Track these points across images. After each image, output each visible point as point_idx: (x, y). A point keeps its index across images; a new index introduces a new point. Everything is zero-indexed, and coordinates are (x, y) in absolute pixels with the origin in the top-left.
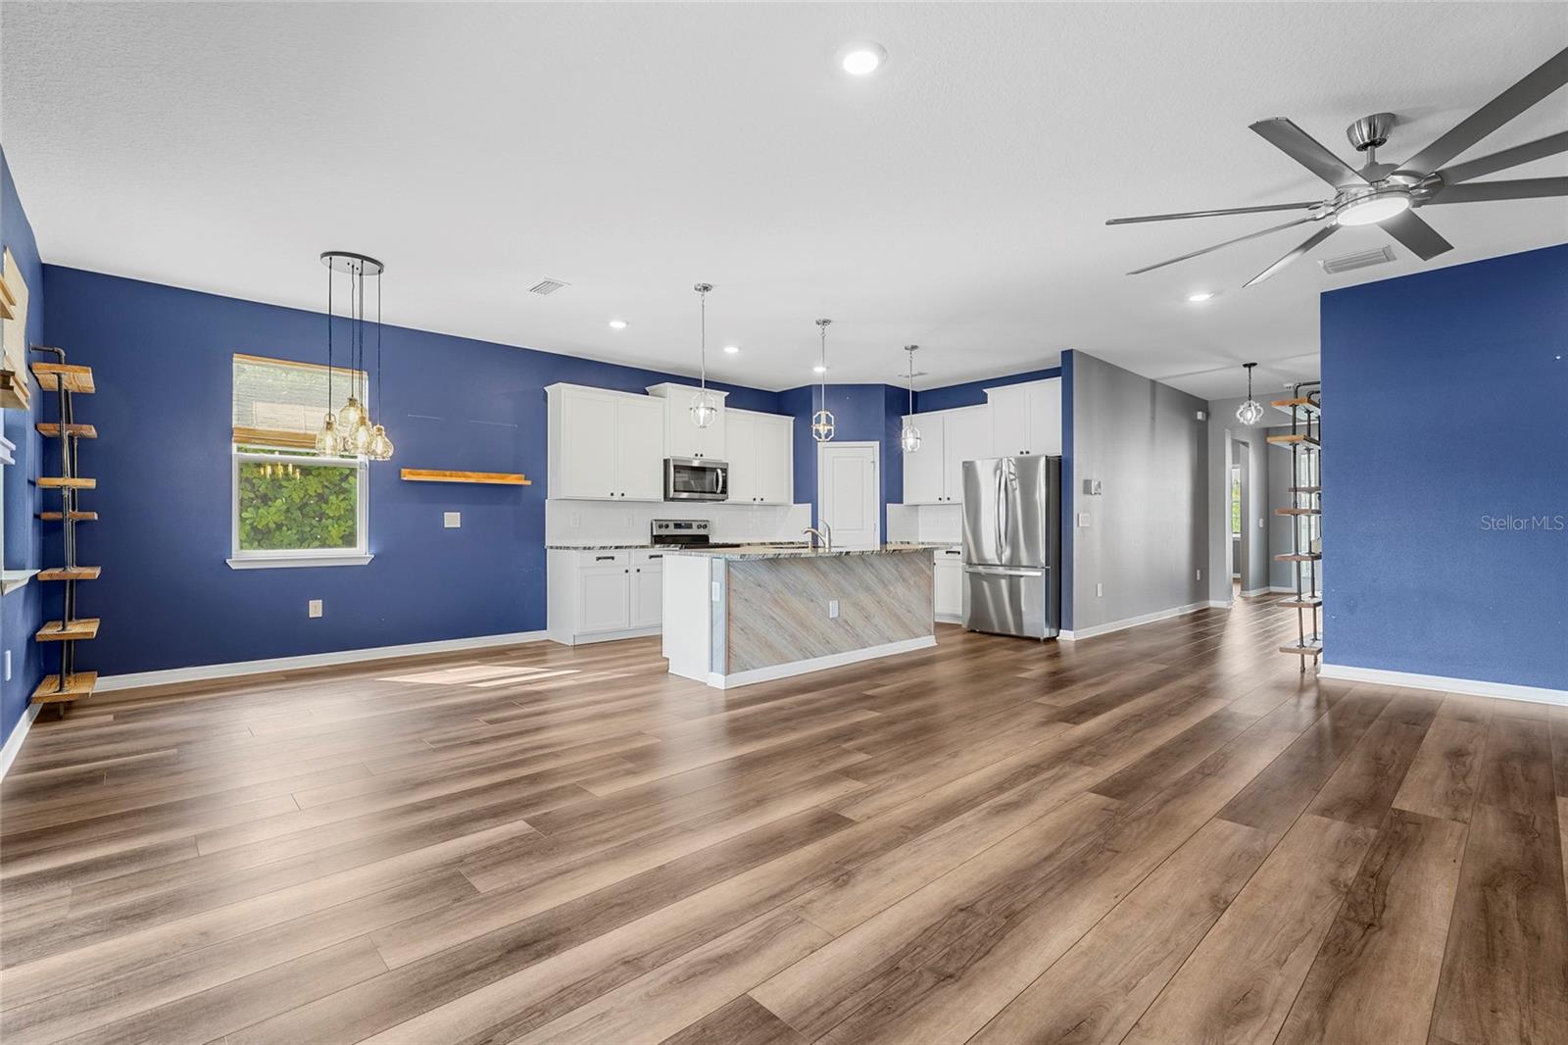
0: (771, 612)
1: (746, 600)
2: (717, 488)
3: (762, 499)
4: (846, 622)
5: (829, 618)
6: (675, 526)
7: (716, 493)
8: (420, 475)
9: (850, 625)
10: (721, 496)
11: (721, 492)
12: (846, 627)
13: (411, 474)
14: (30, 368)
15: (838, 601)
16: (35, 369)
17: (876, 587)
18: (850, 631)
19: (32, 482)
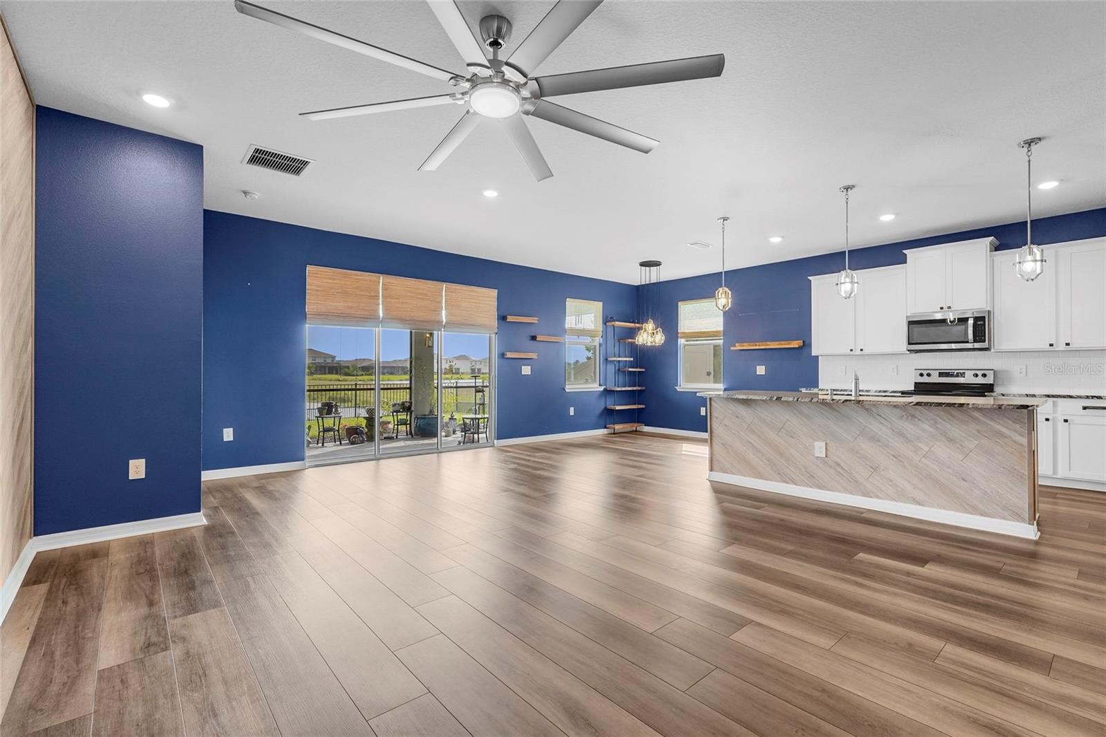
0: (748, 439)
1: (726, 425)
2: (969, 338)
3: (1068, 344)
4: (839, 465)
5: (813, 456)
6: (941, 375)
7: (968, 342)
8: (743, 346)
9: (844, 470)
10: (977, 345)
11: (975, 341)
12: (839, 470)
13: (740, 346)
14: (605, 324)
15: (826, 444)
16: (607, 324)
17: (891, 440)
18: (845, 475)
19: (606, 359)
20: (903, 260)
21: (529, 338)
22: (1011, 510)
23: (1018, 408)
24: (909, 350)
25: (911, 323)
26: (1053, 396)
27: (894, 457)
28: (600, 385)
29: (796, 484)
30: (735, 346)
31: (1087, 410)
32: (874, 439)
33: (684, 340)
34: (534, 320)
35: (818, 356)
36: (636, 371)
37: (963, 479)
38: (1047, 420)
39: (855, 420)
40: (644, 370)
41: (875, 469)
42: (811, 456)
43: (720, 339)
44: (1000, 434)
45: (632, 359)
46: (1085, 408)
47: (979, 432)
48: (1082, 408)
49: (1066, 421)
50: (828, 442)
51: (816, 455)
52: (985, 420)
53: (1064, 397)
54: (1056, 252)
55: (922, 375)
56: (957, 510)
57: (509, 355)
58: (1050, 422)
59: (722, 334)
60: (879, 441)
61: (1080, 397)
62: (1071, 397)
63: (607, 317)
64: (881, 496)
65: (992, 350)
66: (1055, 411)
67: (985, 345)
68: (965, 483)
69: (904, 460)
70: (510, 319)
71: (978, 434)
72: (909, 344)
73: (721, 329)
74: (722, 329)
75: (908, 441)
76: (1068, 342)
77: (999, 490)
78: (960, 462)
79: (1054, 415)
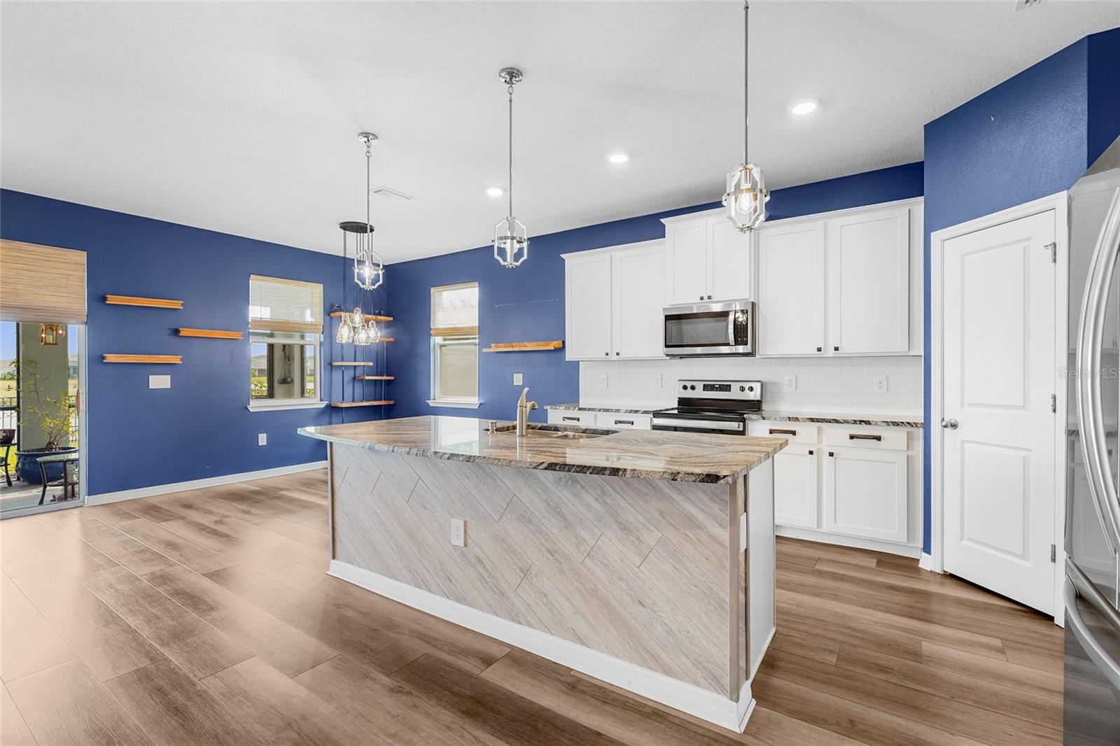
2: (730, 339)
3: (836, 349)
4: (480, 561)
5: (450, 543)
6: (706, 388)
7: (728, 344)
8: (500, 347)
9: (488, 570)
10: (741, 349)
11: (737, 343)
12: (481, 570)
13: (496, 347)
14: (329, 315)
15: (465, 522)
16: (332, 315)
17: (545, 522)
18: (488, 580)
19: (331, 364)
20: (660, 233)
21: (168, 332)
22: (705, 668)
23: (702, 481)
24: (667, 355)
25: (668, 318)
26: (818, 420)
27: (549, 552)
28: (321, 400)
29: (430, 591)
30: (490, 347)
31: (854, 439)
32: (525, 519)
33: (440, 338)
34: (176, 304)
35: (579, 362)
36: (382, 380)
37: (640, 603)
38: (811, 453)
39: (500, 482)
40: (392, 378)
41: (525, 572)
42: (448, 544)
43: (475, 338)
44: (690, 522)
45: (371, 364)
46: (852, 437)
47: (661, 514)
48: (848, 437)
49: (831, 454)
50: (468, 519)
51: (453, 543)
52: (671, 493)
53: (829, 421)
54: (825, 223)
55: (685, 388)
56: (632, 661)
57: (111, 358)
58: (814, 456)
59: (477, 331)
60: (530, 522)
61: (846, 422)
62: (837, 421)
63: (332, 306)
64: (533, 623)
65: (757, 356)
66: (820, 441)
67: (748, 349)
68: (643, 609)
69: (562, 560)
70: (112, 300)
71: (660, 518)
72: (667, 346)
73: (475, 323)
74: (477, 325)
75: (567, 524)
76: (836, 346)
77: (690, 629)
78: (636, 569)
79: (819, 446)
